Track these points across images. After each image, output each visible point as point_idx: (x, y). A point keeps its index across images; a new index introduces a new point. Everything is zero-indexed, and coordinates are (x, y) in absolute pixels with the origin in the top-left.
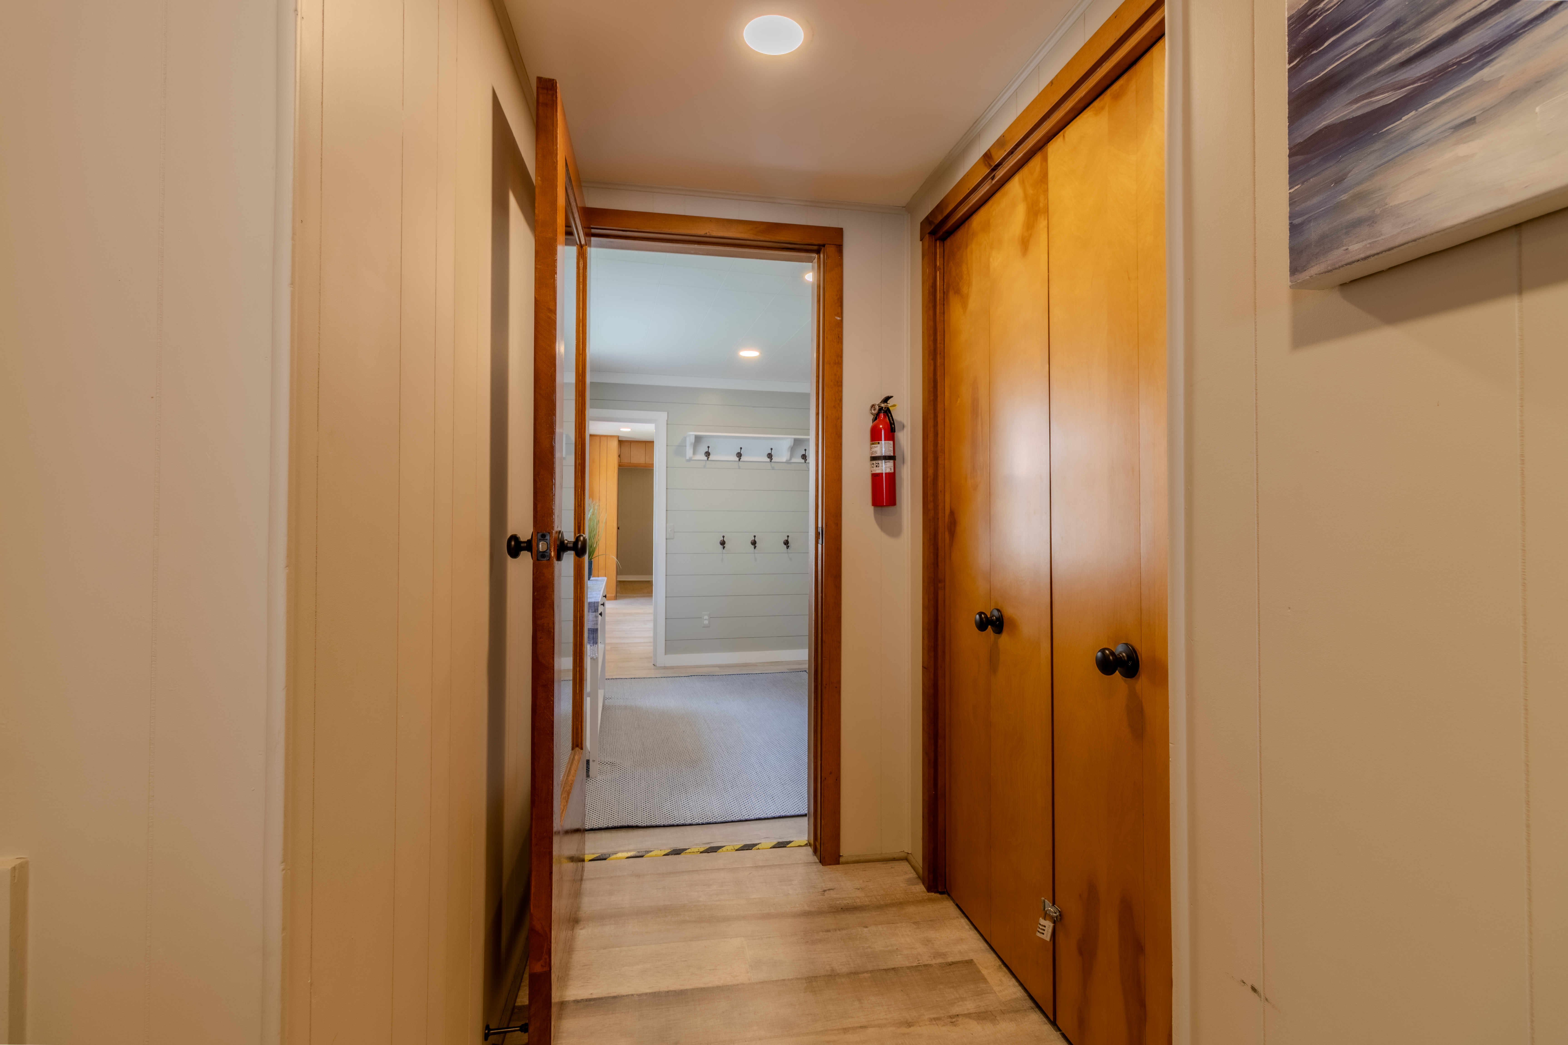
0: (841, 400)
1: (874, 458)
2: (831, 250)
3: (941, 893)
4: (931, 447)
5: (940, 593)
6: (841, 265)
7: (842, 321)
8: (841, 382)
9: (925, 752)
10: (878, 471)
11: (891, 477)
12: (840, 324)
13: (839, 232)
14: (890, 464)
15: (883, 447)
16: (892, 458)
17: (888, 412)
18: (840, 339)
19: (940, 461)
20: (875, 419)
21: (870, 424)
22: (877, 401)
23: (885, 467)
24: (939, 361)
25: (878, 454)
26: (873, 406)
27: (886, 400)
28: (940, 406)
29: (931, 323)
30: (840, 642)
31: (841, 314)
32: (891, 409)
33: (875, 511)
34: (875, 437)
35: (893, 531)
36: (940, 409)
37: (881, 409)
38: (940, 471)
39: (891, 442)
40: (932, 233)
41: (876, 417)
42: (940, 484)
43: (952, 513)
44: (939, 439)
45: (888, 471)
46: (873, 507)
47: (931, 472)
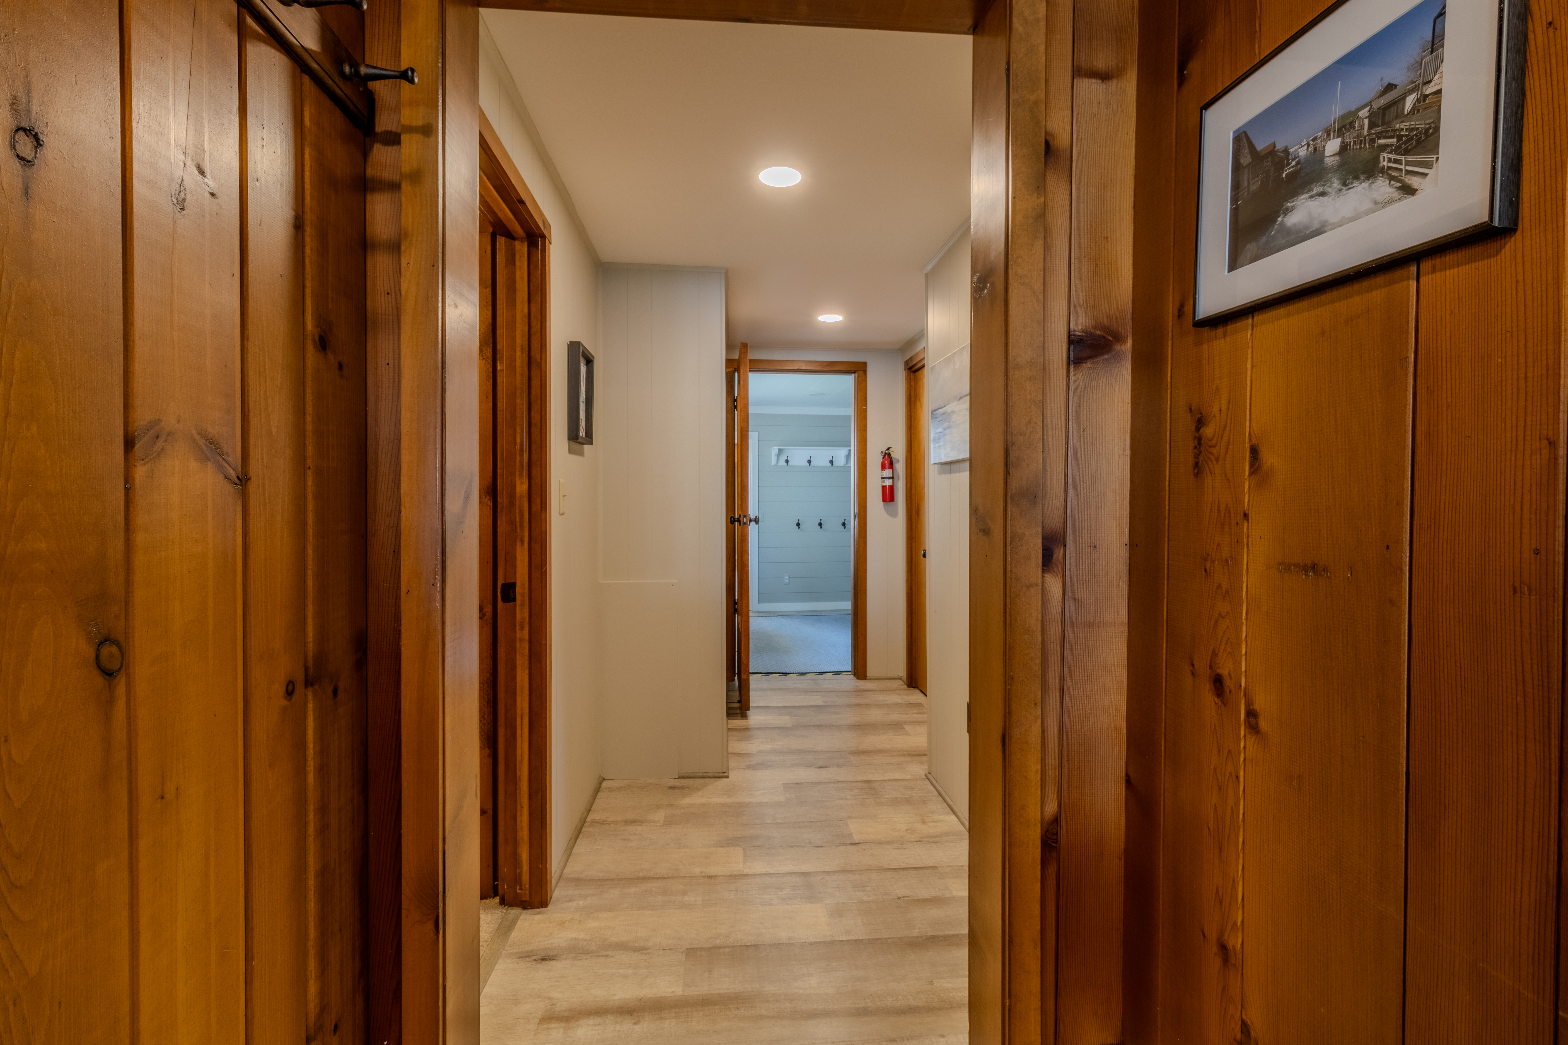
0: (866, 449)
1: (882, 478)
2: (861, 373)
3: (914, 687)
4: (909, 473)
5: (914, 544)
6: (865, 380)
7: (866, 409)
8: (866, 440)
9: (907, 621)
10: (884, 484)
11: (892, 488)
12: (865, 411)
13: (865, 364)
14: (891, 481)
15: (888, 473)
16: (892, 478)
17: (889, 454)
18: (865, 418)
19: (913, 480)
20: (883, 458)
21: (881, 460)
22: (884, 449)
23: (888, 483)
24: (912, 431)
25: (885, 476)
26: (882, 452)
27: (888, 449)
28: (913, 453)
29: (909, 413)
30: (866, 570)
31: (866, 406)
32: (891, 453)
33: (884, 505)
34: (883, 467)
35: (894, 514)
36: (913, 455)
37: (886, 453)
38: (913, 485)
39: (891, 470)
40: (910, 369)
41: (884, 457)
42: (913, 491)
43: (918, 505)
44: (913, 470)
45: (890, 484)
46: (883, 503)
47: (909, 485)
